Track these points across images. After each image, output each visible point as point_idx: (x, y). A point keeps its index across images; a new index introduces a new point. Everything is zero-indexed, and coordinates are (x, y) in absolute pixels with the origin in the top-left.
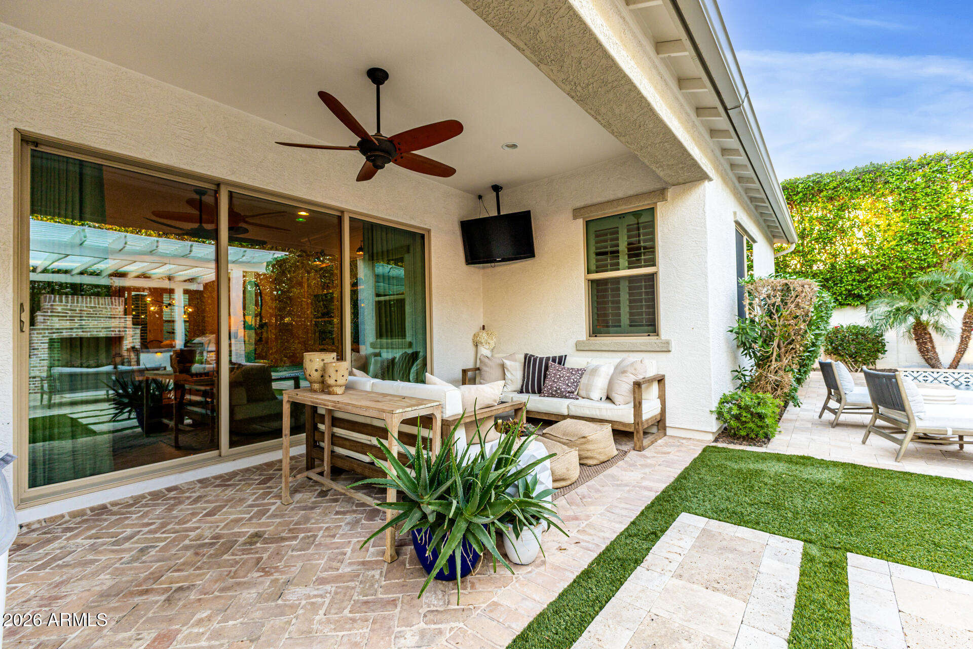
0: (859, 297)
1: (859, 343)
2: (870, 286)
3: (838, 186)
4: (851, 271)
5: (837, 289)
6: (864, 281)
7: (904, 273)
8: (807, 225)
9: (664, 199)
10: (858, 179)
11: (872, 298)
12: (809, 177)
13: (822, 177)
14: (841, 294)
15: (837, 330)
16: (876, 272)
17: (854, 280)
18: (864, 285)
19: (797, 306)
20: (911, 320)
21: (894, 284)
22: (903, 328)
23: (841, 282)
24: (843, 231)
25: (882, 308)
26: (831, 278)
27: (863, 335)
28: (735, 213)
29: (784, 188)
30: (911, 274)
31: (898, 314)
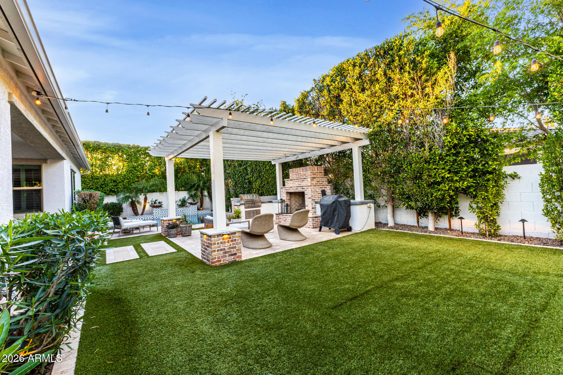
0: (114, 192)
1: (114, 209)
2: (118, 188)
3: (106, 149)
4: (111, 182)
5: (106, 188)
6: (116, 186)
7: (128, 184)
8: (94, 161)
9: (46, 163)
10: (113, 147)
11: (118, 192)
12: (95, 142)
13: (100, 143)
14: (108, 190)
15: (106, 205)
16: (120, 182)
17: (112, 185)
18: (116, 187)
19: (94, 200)
20: (130, 200)
21: (125, 187)
22: (128, 203)
23: (108, 186)
24: (109, 166)
25: (122, 196)
26: (104, 184)
27: (115, 206)
28: (71, 166)
29: (84, 144)
30: (130, 184)
31: (126, 198)
